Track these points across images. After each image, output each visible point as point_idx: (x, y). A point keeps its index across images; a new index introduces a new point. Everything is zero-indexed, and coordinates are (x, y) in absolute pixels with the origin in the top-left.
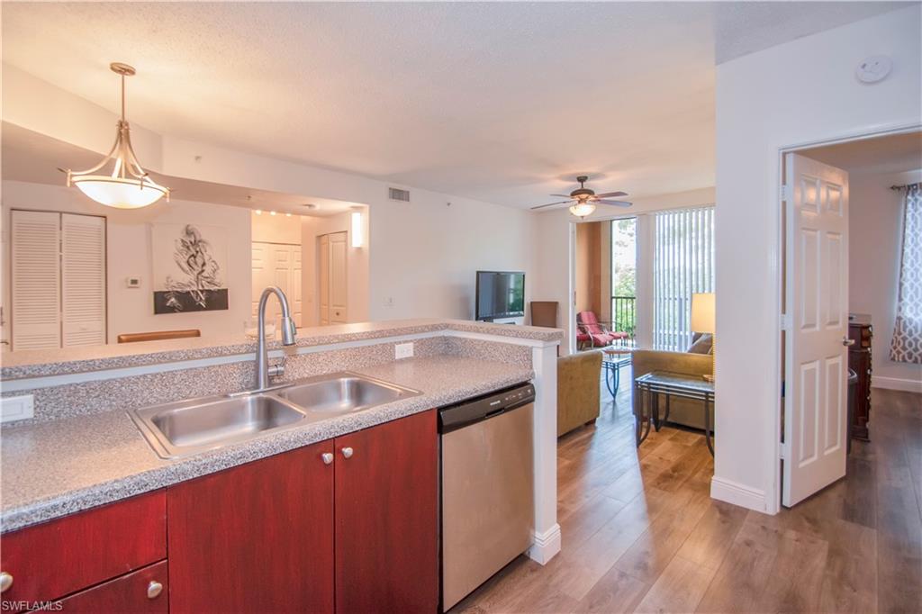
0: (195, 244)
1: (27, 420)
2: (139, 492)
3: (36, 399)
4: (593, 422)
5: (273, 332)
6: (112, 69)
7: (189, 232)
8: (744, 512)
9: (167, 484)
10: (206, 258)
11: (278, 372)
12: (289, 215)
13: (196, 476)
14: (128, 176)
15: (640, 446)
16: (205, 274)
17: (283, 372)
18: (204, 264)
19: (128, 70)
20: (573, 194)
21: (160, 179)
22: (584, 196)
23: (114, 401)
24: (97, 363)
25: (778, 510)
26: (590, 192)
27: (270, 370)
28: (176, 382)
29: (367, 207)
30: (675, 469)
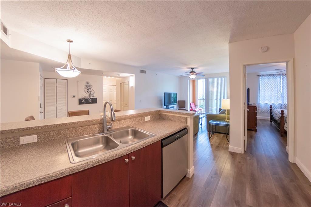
0: (89, 86)
1: (35, 142)
2: (62, 176)
3: (38, 136)
4: (197, 133)
5: (108, 114)
6: (67, 41)
7: (87, 83)
8: (236, 154)
9: (72, 173)
10: (92, 90)
11: (110, 127)
12: (113, 78)
13: (82, 170)
14: (71, 69)
15: (210, 139)
16: (91, 94)
17: (111, 127)
18: (91, 91)
19: (71, 41)
20: (190, 72)
21: (79, 69)
22: (193, 73)
23: (61, 136)
24: (56, 125)
25: (244, 152)
26: (195, 72)
27: (107, 127)
28: (79, 130)
29: (134, 75)
30: (219, 145)
